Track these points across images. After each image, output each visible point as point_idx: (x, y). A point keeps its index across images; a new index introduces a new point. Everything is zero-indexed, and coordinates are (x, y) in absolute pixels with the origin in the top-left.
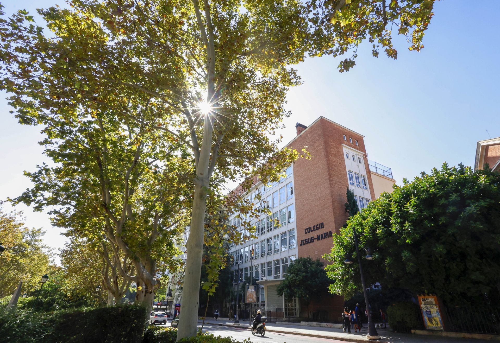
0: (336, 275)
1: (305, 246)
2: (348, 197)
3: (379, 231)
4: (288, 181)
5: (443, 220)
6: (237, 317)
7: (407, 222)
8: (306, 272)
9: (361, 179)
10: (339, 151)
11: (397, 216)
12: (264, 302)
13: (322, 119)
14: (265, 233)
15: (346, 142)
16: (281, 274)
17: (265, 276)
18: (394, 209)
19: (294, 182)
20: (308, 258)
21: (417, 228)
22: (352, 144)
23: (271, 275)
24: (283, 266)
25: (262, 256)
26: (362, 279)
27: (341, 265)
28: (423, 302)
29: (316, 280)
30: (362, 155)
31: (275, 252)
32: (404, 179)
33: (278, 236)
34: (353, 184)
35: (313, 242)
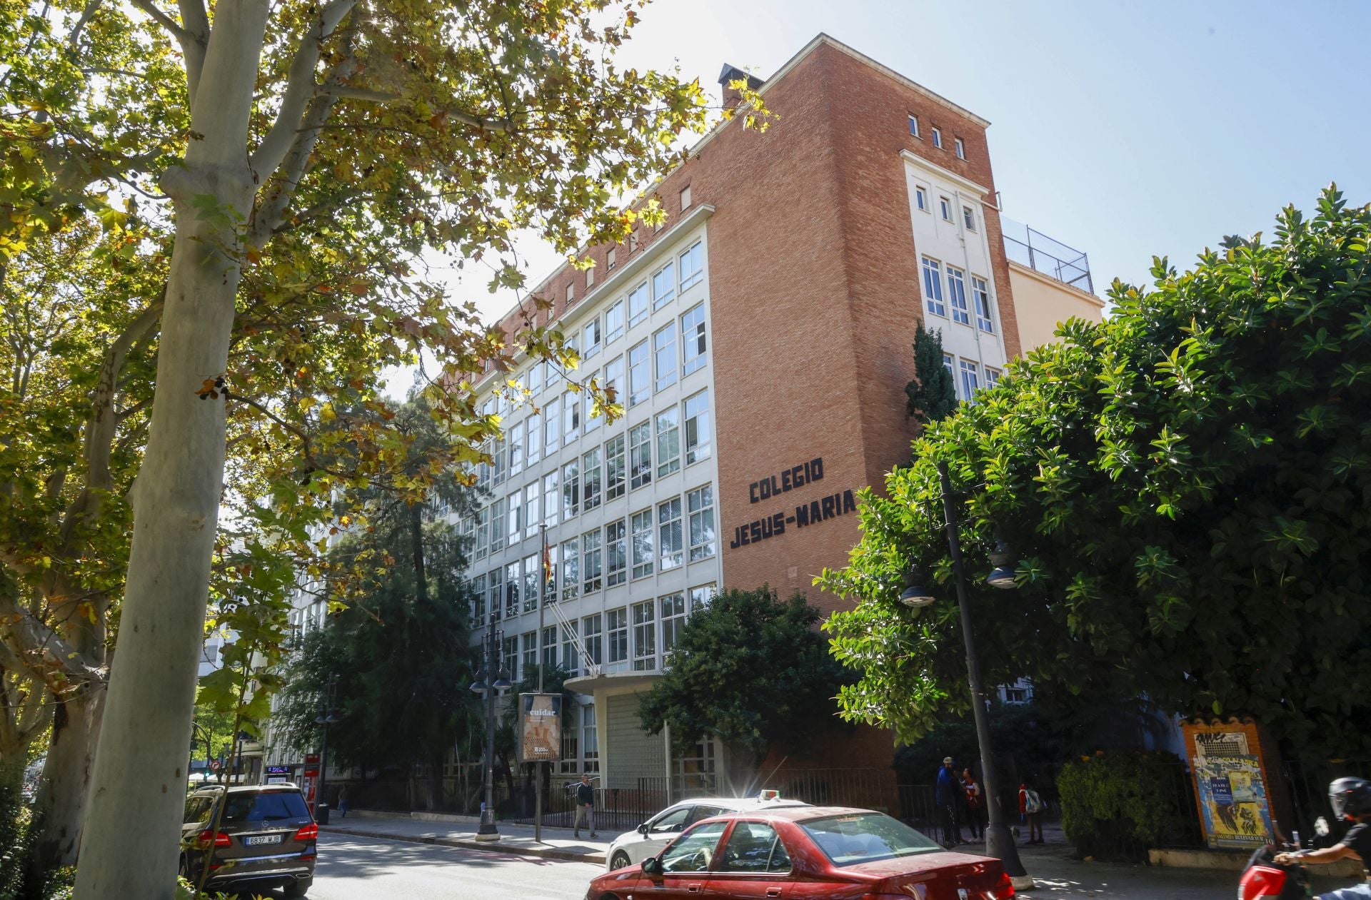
0: (865, 648)
1: (752, 548)
2: (919, 358)
3: (1046, 474)
4: (687, 301)
5: (1313, 419)
6: (490, 813)
7: (1164, 432)
8: (752, 642)
9: (971, 292)
10: (887, 180)
11: (1124, 410)
12: (596, 755)
13: (823, 44)
14: (598, 503)
15: (917, 143)
16: (660, 652)
17: (598, 661)
18: (1113, 380)
19: (713, 304)
20: (759, 591)
21: (1205, 456)
22: (941, 154)
23: (624, 656)
24: (667, 625)
25: (588, 588)
26: (969, 663)
27: (886, 613)
28: (1200, 748)
29: (791, 671)
30: (978, 198)
31: (636, 572)
32: (1156, 259)
33: (647, 512)
34: (941, 311)
35: (782, 531)
